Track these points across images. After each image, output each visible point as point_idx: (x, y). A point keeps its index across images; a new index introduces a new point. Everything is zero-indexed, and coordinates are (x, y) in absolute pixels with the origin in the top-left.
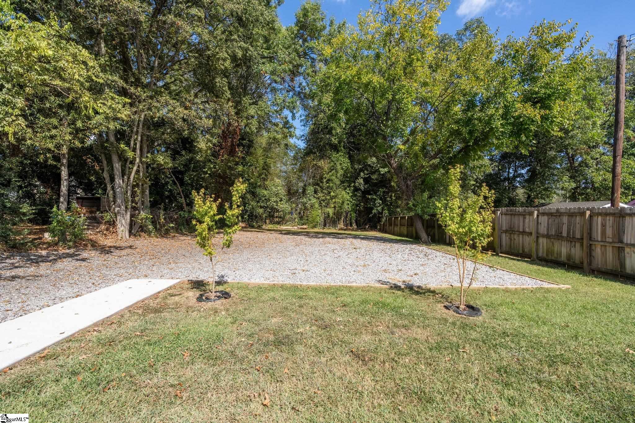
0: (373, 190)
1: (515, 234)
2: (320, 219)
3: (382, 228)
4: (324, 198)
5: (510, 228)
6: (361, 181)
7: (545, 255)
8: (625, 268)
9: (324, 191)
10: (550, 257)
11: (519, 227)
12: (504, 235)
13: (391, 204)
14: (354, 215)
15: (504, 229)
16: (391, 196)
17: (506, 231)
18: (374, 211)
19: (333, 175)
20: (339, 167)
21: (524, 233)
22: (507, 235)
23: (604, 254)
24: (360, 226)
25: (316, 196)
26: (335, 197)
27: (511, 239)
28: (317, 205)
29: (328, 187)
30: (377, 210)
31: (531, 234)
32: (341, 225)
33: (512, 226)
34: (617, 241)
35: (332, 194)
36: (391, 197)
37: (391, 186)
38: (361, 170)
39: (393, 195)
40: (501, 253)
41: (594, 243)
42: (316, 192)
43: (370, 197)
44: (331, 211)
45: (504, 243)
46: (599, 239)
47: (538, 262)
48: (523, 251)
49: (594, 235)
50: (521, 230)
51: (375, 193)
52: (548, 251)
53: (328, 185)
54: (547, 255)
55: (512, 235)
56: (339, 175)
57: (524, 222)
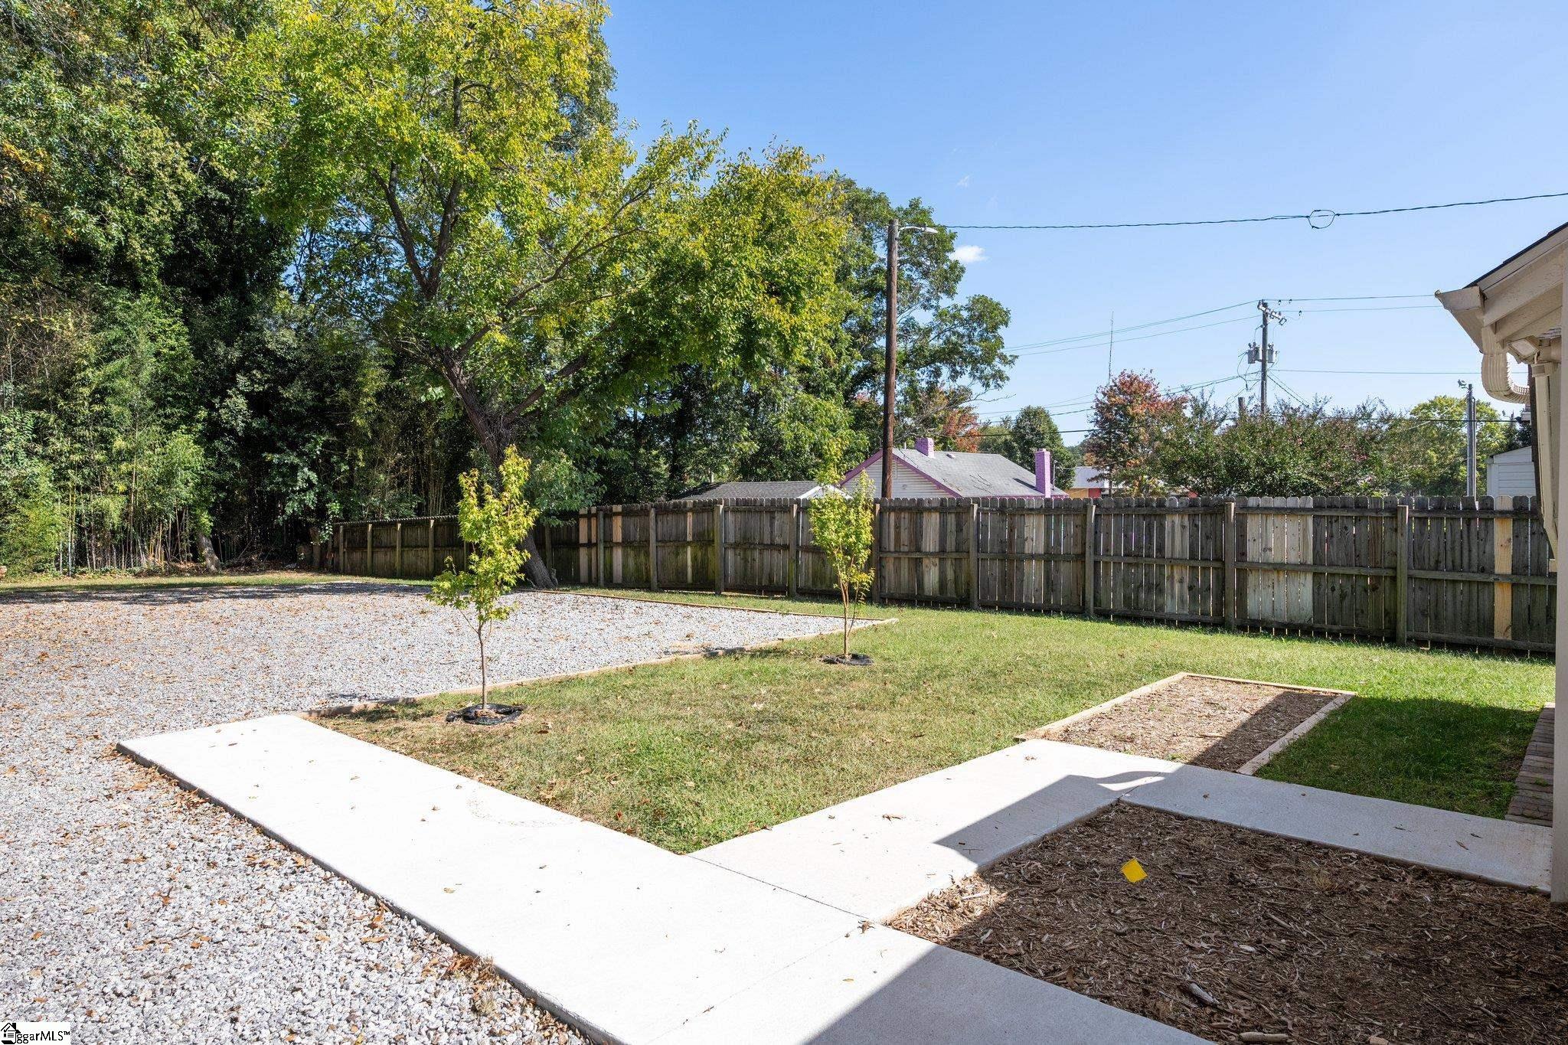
0: (284, 437)
1: (755, 549)
2: (63, 537)
3: (317, 559)
4: (76, 458)
5: (744, 538)
6: (241, 402)
7: (810, 583)
8: (923, 589)
9: (81, 431)
10: (820, 587)
11: (761, 534)
12: (730, 554)
13: (350, 484)
14: (206, 519)
15: (731, 539)
16: (355, 458)
17: (735, 546)
18: (291, 508)
19: (119, 373)
20: (144, 346)
21: (772, 546)
22: (738, 552)
23: (897, 570)
24: (232, 556)
25: (39, 449)
26: (130, 455)
27: (745, 560)
28: (45, 485)
29: (98, 418)
30: (301, 501)
31: (786, 547)
32: (152, 558)
33: (748, 536)
34: (913, 549)
35: (119, 443)
36: (351, 463)
37: (353, 427)
38: (241, 367)
39: (360, 455)
40: (726, 590)
41: (885, 555)
42: (40, 434)
43: (275, 458)
44: (114, 507)
45: (730, 570)
46: (892, 549)
47: (798, 596)
48: (771, 580)
49: (885, 543)
50: (767, 541)
51: (293, 446)
52: (815, 575)
53: (97, 408)
54: (814, 583)
55: (749, 553)
56: (145, 376)
57: (772, 525)
